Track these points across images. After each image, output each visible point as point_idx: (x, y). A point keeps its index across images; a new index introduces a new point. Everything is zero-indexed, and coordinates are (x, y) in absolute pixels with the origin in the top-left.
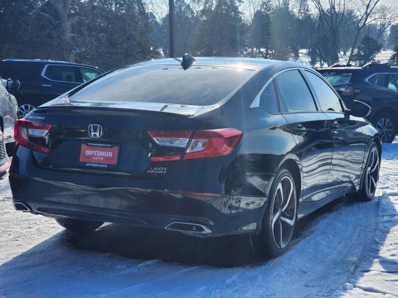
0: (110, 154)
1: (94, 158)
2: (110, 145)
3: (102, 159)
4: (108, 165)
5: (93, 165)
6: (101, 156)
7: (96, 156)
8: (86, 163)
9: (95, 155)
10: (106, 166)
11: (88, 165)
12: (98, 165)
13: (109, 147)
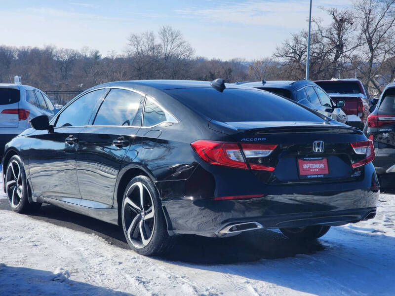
0: (322, 166)
1: (311, 170)
2: (321, 158)
3: (317, 170)
4: (324, 175)
5: (313, 176)
6: (316, 168)
7: (312, 169)
8: (306, 176)
9: (311, 167)
10: (323, 176)
11: (309, 177)
12: (316, 176)
13: (320, 159)
